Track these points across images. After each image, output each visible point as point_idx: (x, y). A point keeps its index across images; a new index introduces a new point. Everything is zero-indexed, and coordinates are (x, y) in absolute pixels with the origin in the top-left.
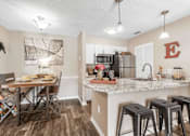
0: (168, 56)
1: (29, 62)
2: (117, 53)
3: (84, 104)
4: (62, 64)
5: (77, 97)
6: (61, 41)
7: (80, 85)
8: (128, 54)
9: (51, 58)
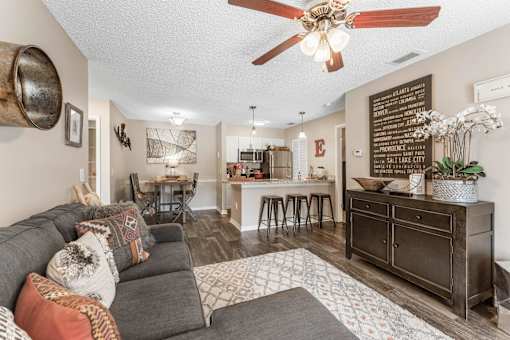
0: (317, 155)
1: (151, 160)
2: (269, 148)
3: (224, 212)
4: (194, 162)
5: (215, 208)
6: (194, 132)
7: (219, 189)
8: (282, 149)
9: (181, 155)
